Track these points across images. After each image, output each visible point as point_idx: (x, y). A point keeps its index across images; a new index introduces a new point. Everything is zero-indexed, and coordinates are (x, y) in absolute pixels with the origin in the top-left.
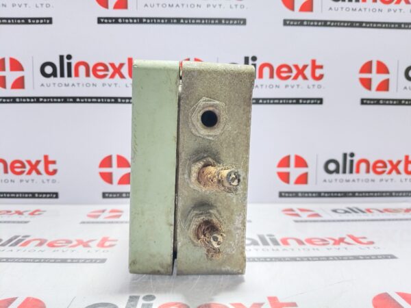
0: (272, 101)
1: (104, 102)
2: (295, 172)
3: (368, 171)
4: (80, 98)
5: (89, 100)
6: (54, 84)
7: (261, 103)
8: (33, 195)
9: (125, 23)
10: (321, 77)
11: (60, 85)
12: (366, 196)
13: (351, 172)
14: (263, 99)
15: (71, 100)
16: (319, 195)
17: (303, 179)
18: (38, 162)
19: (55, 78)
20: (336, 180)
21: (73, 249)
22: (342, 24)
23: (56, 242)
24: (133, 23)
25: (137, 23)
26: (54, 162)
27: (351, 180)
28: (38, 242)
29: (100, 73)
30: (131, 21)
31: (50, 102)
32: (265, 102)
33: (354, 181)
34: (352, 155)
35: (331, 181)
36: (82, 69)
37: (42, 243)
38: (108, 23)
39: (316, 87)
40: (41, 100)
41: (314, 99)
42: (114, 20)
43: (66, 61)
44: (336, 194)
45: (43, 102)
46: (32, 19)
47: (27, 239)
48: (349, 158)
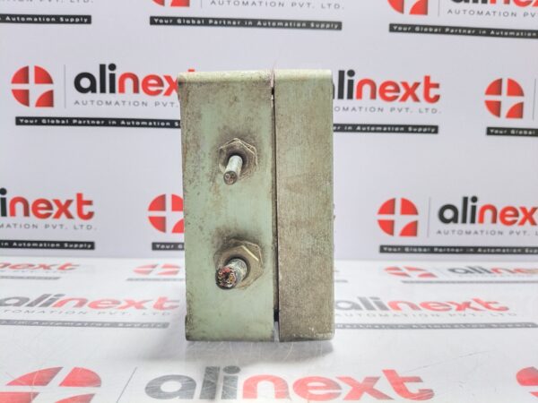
0: (373, 129)
1: (157, 126)
2: (401, 221)
3: (494, 221)
4: (126, 120)
5: (138, 123)
6: (92, 101)
7: (358, 131)
8: (61, 245)
9: (186, 24)
10: (437, 98)
11: (100, 103)
12: (490, 253)
13: (473, 221)
14: (362, 126)
15: (114, 122)
16: (431, 250)
17: (411, 230)
18: (69, 202)
19: (94, 94)
20: (453, 231)
21: (124, 311)
22: (464, 31)
23: (99, 302)
24: (196, 24)
25: (201, 24)
26: (89, 203)
27: (473, 232)
28: (77, 302)
29: (153, 89)
30: (193, 22)
31: (86, 125)
32: (364, 129)
33: (476, 233)
34: (474, 199)
35: (447, 233)
36: (129, 83)
37: (82, 303)
38: (164, 24)
39: (430, 111)
40: (75, 121)
41: (427, 127)
42: (171, 21)
43: (108, 72)
44: (453, 250)
45: (77, 124)
46: (65, 17)
47: (61, 299)
48: (470, 204)
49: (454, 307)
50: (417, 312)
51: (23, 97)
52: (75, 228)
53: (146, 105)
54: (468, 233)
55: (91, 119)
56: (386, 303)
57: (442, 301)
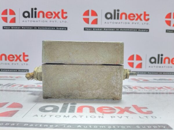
49: (157, 88)
50: (143, 90)
51: (5, 20)
52: (22, 65)
53: (47, 22)
54: (160, 67)
55: (28, 27)
56: (131, 87)
57: (152, 87)
